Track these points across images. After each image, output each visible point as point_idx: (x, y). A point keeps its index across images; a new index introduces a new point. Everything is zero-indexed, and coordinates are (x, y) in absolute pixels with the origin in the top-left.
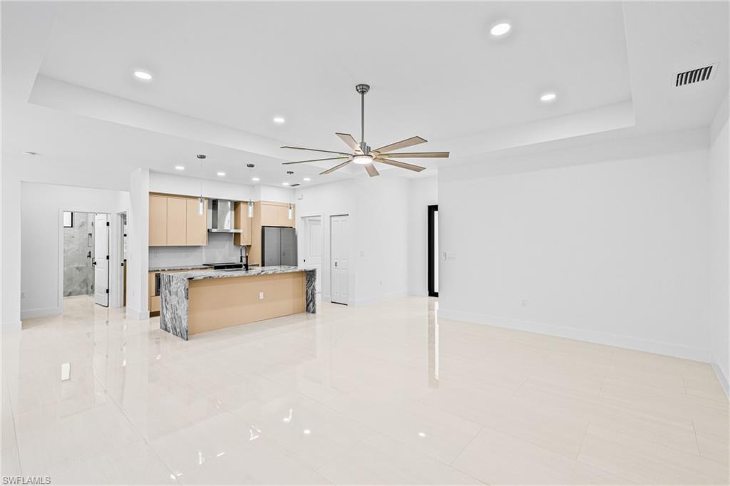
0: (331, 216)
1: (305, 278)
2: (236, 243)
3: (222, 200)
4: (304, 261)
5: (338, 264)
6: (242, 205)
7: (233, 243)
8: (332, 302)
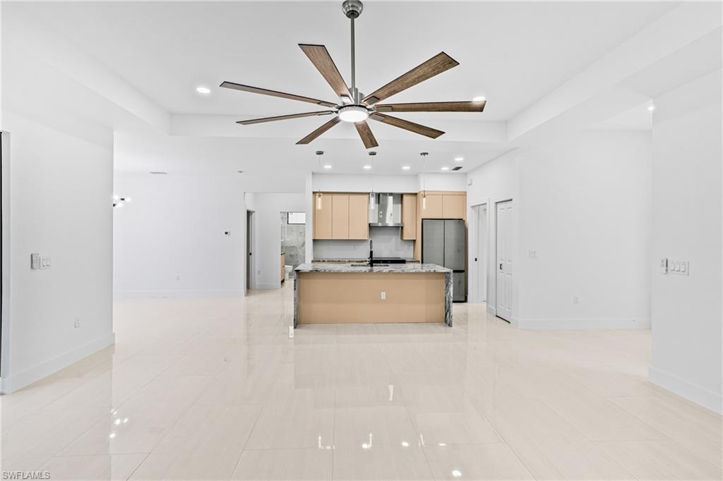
0: (497, 203)
1: (444, 280)
2: (402, 238)
3: (385, 194)
4: (476, 260)
5: (503, 267)
6: (405, 197)
7: (400, 237)
8: (497, 316)
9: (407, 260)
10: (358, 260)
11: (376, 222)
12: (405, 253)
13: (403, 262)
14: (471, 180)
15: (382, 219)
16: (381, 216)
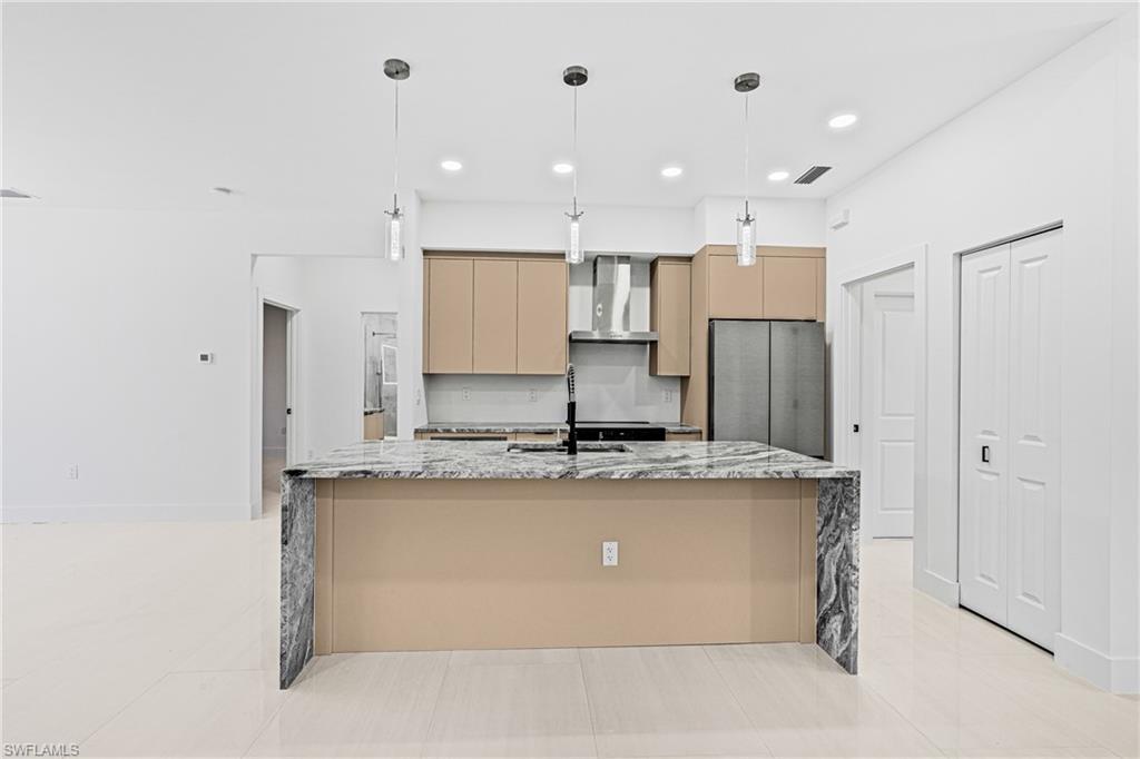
0: (961, 255)
2: (653, 371)
3: (609, 258)
4: (857, 428)
5: (992, 454)
6: (661, 267)
7: (646, 368)
8: (961, 606)
9: (669, 428)
10: (539, 428)
11: (590, 329)
12: (661, 409)
13: (657, 434)
14: (847, 212)
15: (603, 321)
16: (599, 314)
